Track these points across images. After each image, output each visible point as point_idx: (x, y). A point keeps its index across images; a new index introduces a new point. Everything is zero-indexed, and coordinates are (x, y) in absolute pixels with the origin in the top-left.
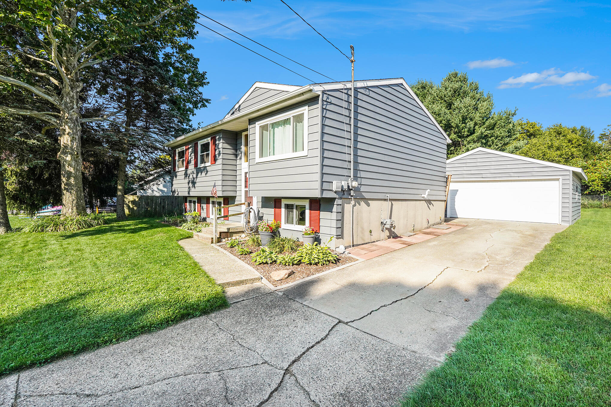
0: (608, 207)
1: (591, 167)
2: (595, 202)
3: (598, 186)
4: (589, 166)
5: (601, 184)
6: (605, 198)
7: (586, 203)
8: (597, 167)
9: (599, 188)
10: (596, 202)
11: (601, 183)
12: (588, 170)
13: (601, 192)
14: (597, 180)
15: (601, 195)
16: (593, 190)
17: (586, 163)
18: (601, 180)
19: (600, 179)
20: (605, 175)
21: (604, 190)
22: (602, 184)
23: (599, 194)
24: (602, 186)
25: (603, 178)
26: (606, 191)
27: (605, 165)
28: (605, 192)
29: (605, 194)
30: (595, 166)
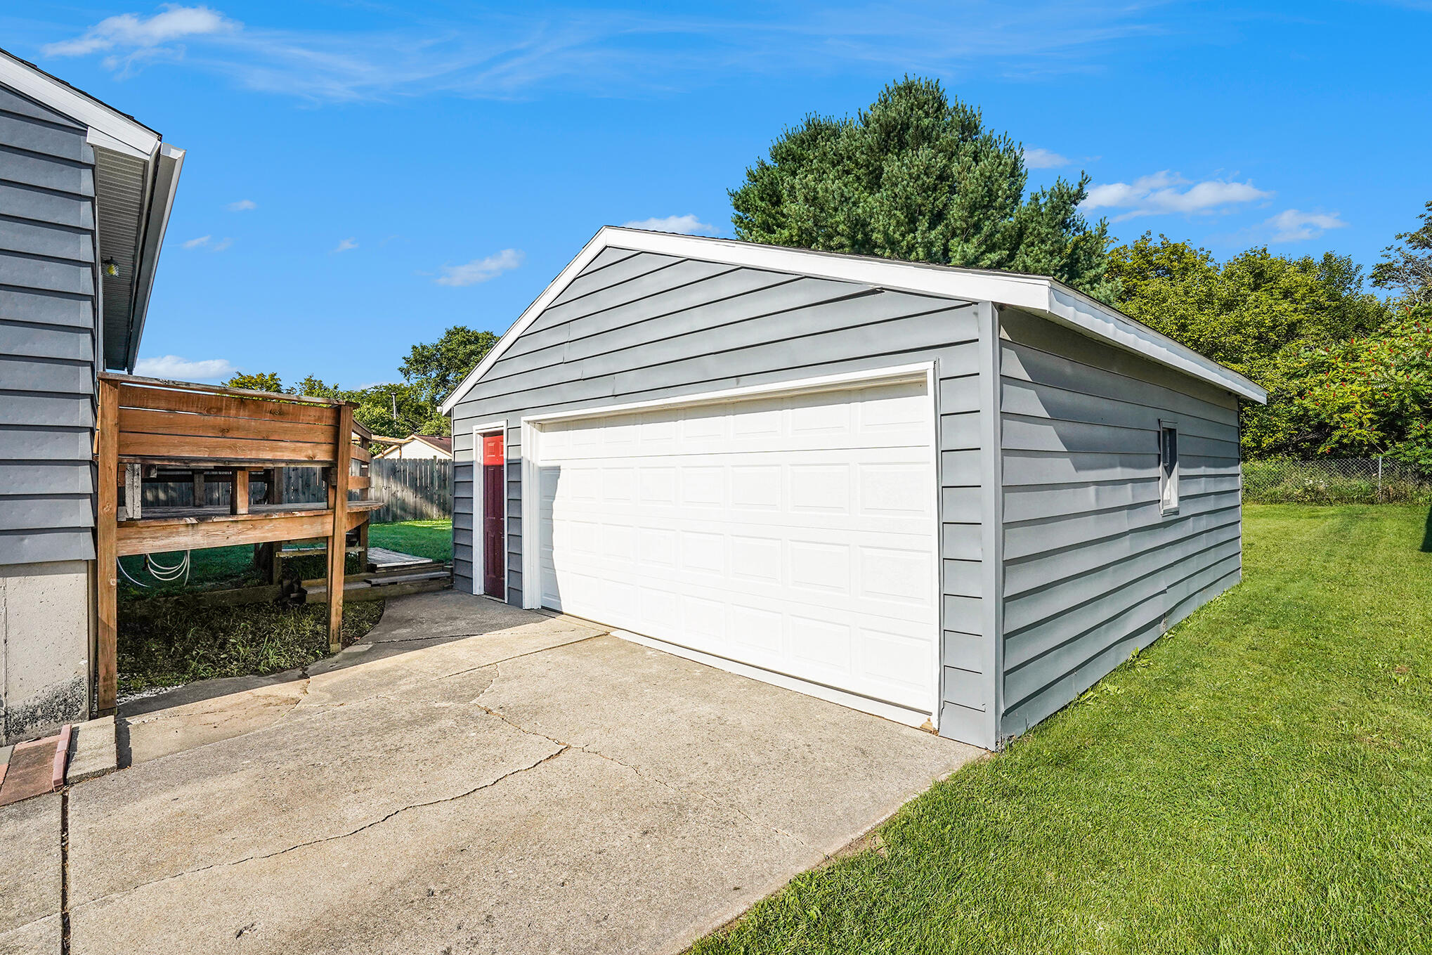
0: (1396, 498)
1: (1340, 365)
2: (1354, 482)
3: (1361, 425)
4: (1333, 361)
5: (1370, 420)
6: (1386, 465)
7: (1322, 488)
8: (1358, 364)
9: (1365, 433)
10: (1359, 482)
11: (1370, 416)
12: (1331, 373)
13: (1372, 447)
14: (1358, 407)
15: (1374, 457)
16: (1345, 441)
17: (1323, 353)
18: (1372, 405)
19: (1368, 402)
20: (1383, 386)
21: (1382, 440)
22: (1376, 418)
23: (1367, 455)
24: (1375, 427)
25: (1377, 397)
26: (1387, 442)
27: (1385, 356)
28: (1386, 448)
29: (1387, 453)
30: (1355, 359)
